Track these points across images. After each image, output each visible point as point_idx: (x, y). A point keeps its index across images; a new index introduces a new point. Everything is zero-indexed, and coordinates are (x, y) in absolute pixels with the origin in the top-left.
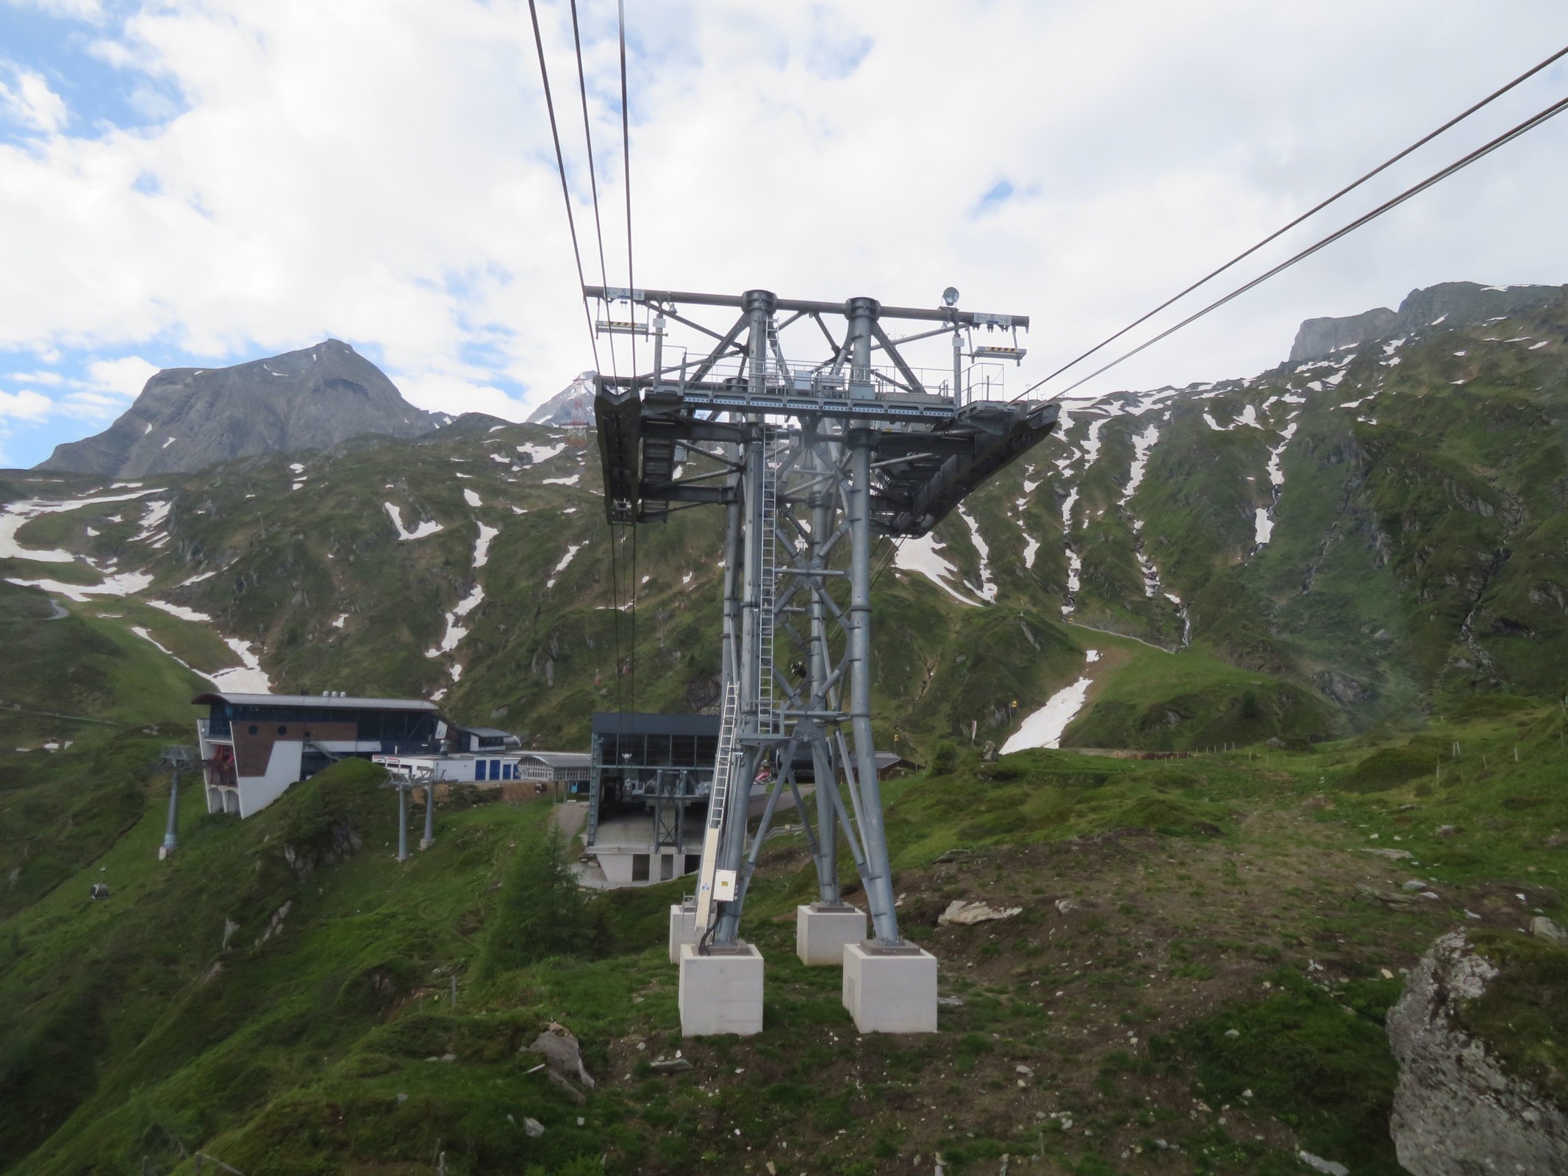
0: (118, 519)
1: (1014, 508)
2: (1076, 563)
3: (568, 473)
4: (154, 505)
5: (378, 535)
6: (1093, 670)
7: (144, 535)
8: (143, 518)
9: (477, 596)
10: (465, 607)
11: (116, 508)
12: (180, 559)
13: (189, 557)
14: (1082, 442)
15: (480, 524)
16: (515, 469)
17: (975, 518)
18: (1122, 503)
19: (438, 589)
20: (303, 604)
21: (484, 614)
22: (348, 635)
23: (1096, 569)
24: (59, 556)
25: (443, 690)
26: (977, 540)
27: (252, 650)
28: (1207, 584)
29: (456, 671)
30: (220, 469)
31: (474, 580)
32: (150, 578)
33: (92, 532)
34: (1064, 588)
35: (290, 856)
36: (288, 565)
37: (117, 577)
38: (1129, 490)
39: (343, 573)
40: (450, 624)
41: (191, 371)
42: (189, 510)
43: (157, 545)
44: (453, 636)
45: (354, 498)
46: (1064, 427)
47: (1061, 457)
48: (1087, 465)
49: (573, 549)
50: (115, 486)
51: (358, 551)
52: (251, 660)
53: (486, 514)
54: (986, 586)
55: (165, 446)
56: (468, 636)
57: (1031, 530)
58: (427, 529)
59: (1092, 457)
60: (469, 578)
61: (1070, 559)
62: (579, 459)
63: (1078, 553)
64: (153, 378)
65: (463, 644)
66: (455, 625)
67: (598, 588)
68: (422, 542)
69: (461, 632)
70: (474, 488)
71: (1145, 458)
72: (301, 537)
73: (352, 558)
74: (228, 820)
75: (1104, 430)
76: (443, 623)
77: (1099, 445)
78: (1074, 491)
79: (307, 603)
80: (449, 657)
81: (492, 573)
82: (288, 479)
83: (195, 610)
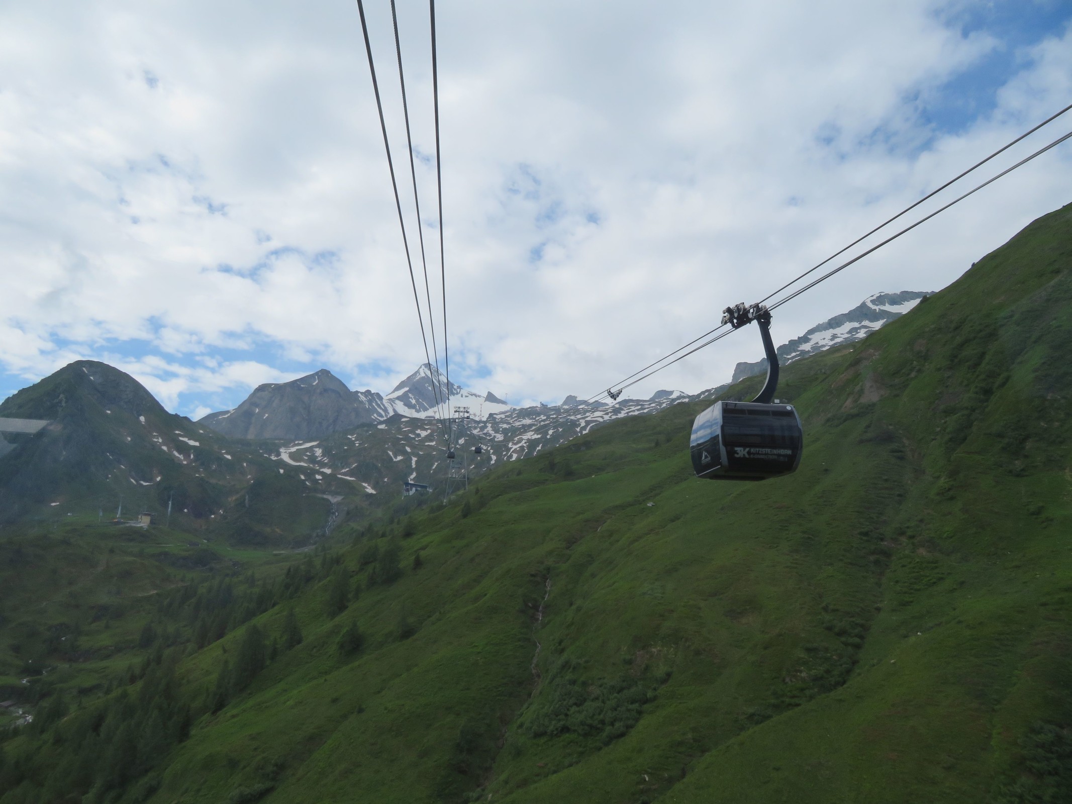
3: (432, 441)
5: (388, 459)
9: (415, 473)
10: (413, 476)
13: (339, 465)
16: (417, 439)
19: (405, 471)
22: (388, 483)
27: (368, 485)
35: (420, 498)
36: (370, 466)
39: (383, 468)
42: (329, 450)
49: (436, 464)
52: (370, 488)
53: (413, 454)
55: (265, 418)
58: (399, 458)
60: (412, 470)
62: (435, 436)
68: (399, 461)
70: (408, 447)
72: (371, 461)
73: (384, 465)
79: (377, 476)
81: (417, 469)
82: (353, 443)
83: (350, 477)
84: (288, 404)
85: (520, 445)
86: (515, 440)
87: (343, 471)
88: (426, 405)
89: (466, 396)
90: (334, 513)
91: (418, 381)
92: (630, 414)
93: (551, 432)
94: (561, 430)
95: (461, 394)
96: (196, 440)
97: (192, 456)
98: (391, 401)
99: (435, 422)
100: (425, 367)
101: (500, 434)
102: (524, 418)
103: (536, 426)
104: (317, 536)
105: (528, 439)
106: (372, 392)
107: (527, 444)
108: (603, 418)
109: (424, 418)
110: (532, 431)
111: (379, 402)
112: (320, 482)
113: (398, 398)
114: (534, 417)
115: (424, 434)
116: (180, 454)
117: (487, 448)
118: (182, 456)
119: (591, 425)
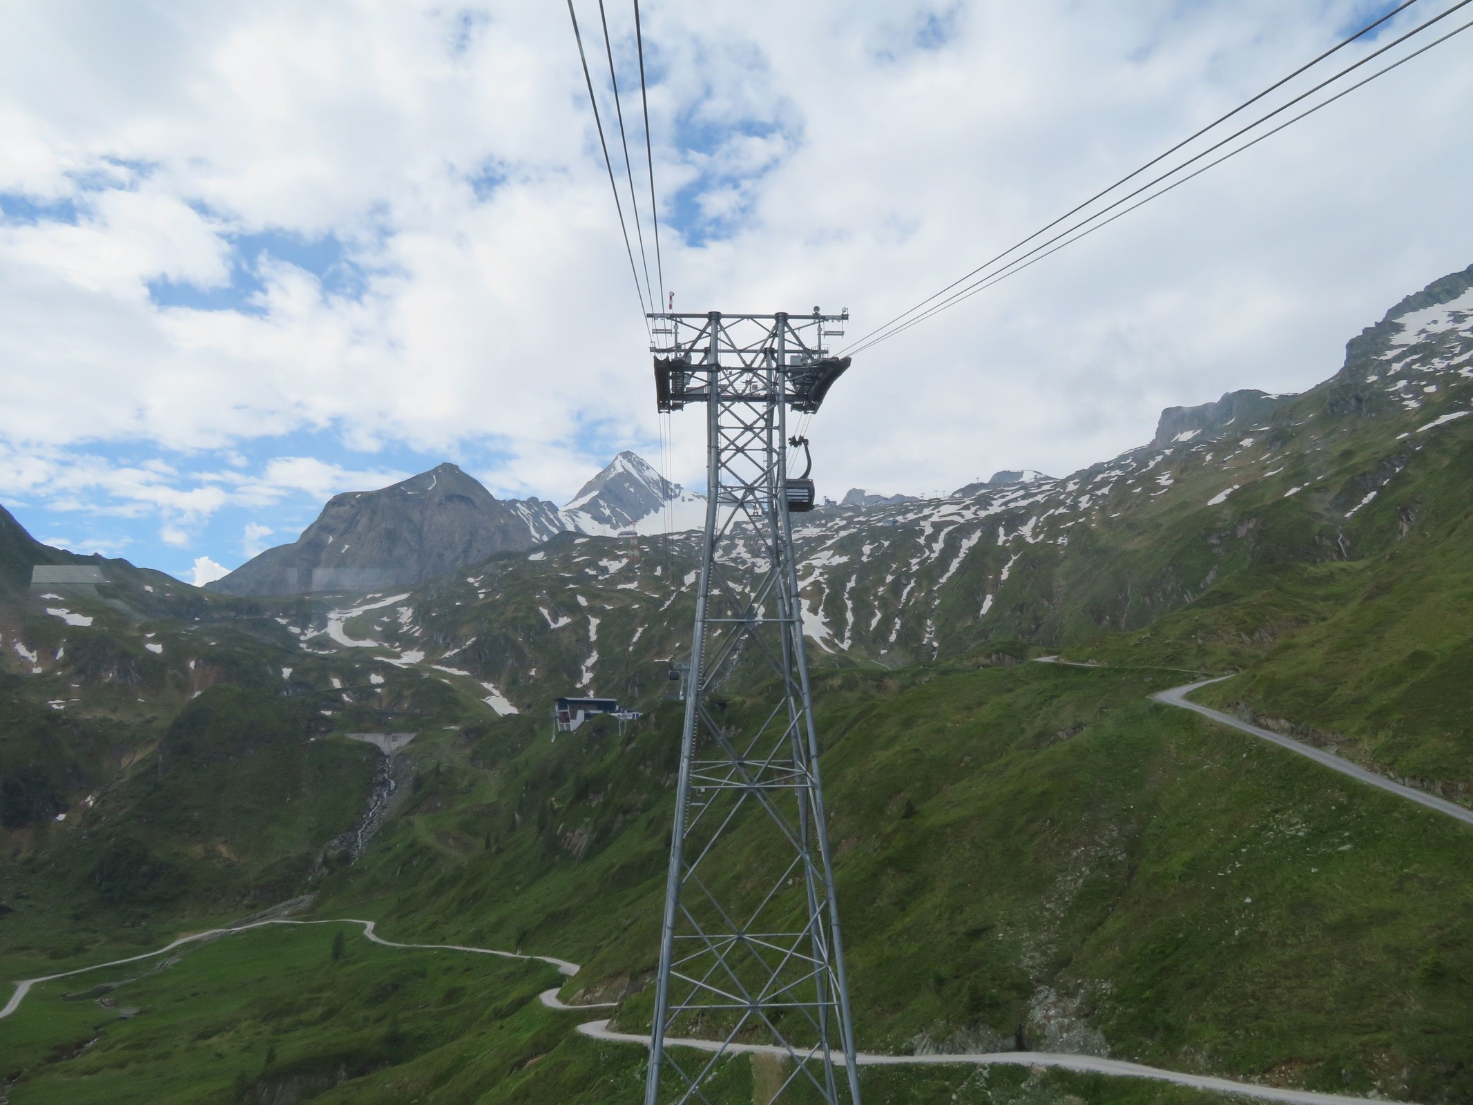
0: (385, 618)
1: (875, 595)
2: (898, 625)
3: (630, 580)
5: (540, 625)
7: (406, 628)
8: (399, 617)
9: (595, 656)
10: (590, 662)
11: (380, 612)
13: (441, 642)
14: (932, 545)
15: (589, 616)
16: (601, 578)
18: (936, 588)
19: (574, 655)
20: (513, 664)
21: (600, 665)
22: (538, 679)
24: (371, 643)
26: (849, 614)
27: (495, 687)
28: (952, 636)
29: (591, 694)
31: (592, 648)
32: (423, 653)
33: (376, 628)
34: (886, 640)
35: (594, 735)
36: (502, 645)
37: (406, 653)
38: (944, 579)
39: (529, 648)
40: (584, 671)
42: (425, 613)
43: (417, 634)
44: (587, 677)
45: (522, 606)
46: (926, 534)
47: (915, 557)
48: (930, 561)
49: (640, 630)
51: (533, 636)
52: (497, 692)
53: (593, 610)
54: (846, 641)
55: (343, 551)
56: (594, 676)
57: (880, 608)
58: (564, 621)
59: (935, 555)
60: (590, 647)
61: (896, 623)
62: (637, 571)
63: (901, 620)
64: (329, 502)
65: (592, 680)
66: (587, 671)
67: (654, 651)
68: (560, 628)
69: (590, 675)
70: (583, 595)
71: (963, 556)
72: (504, 630)
73: (531, 639)
74: (569, 732)
75: (949, 535)
76: (581, 671)
77: (941, 546)
78: (914, 580)
79: (515, 664)
80: (587, 687)
81: (600, 644)
82: (473, 591)
83: (459, 670)
84: (383, 525)
85: (811, 579)
86: (799, 571)
87: (447, 654)
88: (627, 516)
89: (690, 500)
90: (385, 783)
91: (613, 479)
92: (1012, 505)
93: (867, 549)
94: (886, 544)
95: (681, 495)
96: (85, 613)
97: (61, 653)
98: (572, 513)
99: (636, 542)
100: (624, 458)
101: (763, 558)
102: (804, 526)
103: (833, 538)
104: (325, 862)
105: (824, 566)
106: (540, 501)
107: (826, 576)
108: (963, 516)
109: (616, 537)
110: (828, 549)
111: (552, 516)
112: (379, 690)
113: (582, 508)
114: (823, 522)
115: (614, 566)
116: (31, 651)
117: (744, 589)
118: (35, 653)
119: (946, 530)
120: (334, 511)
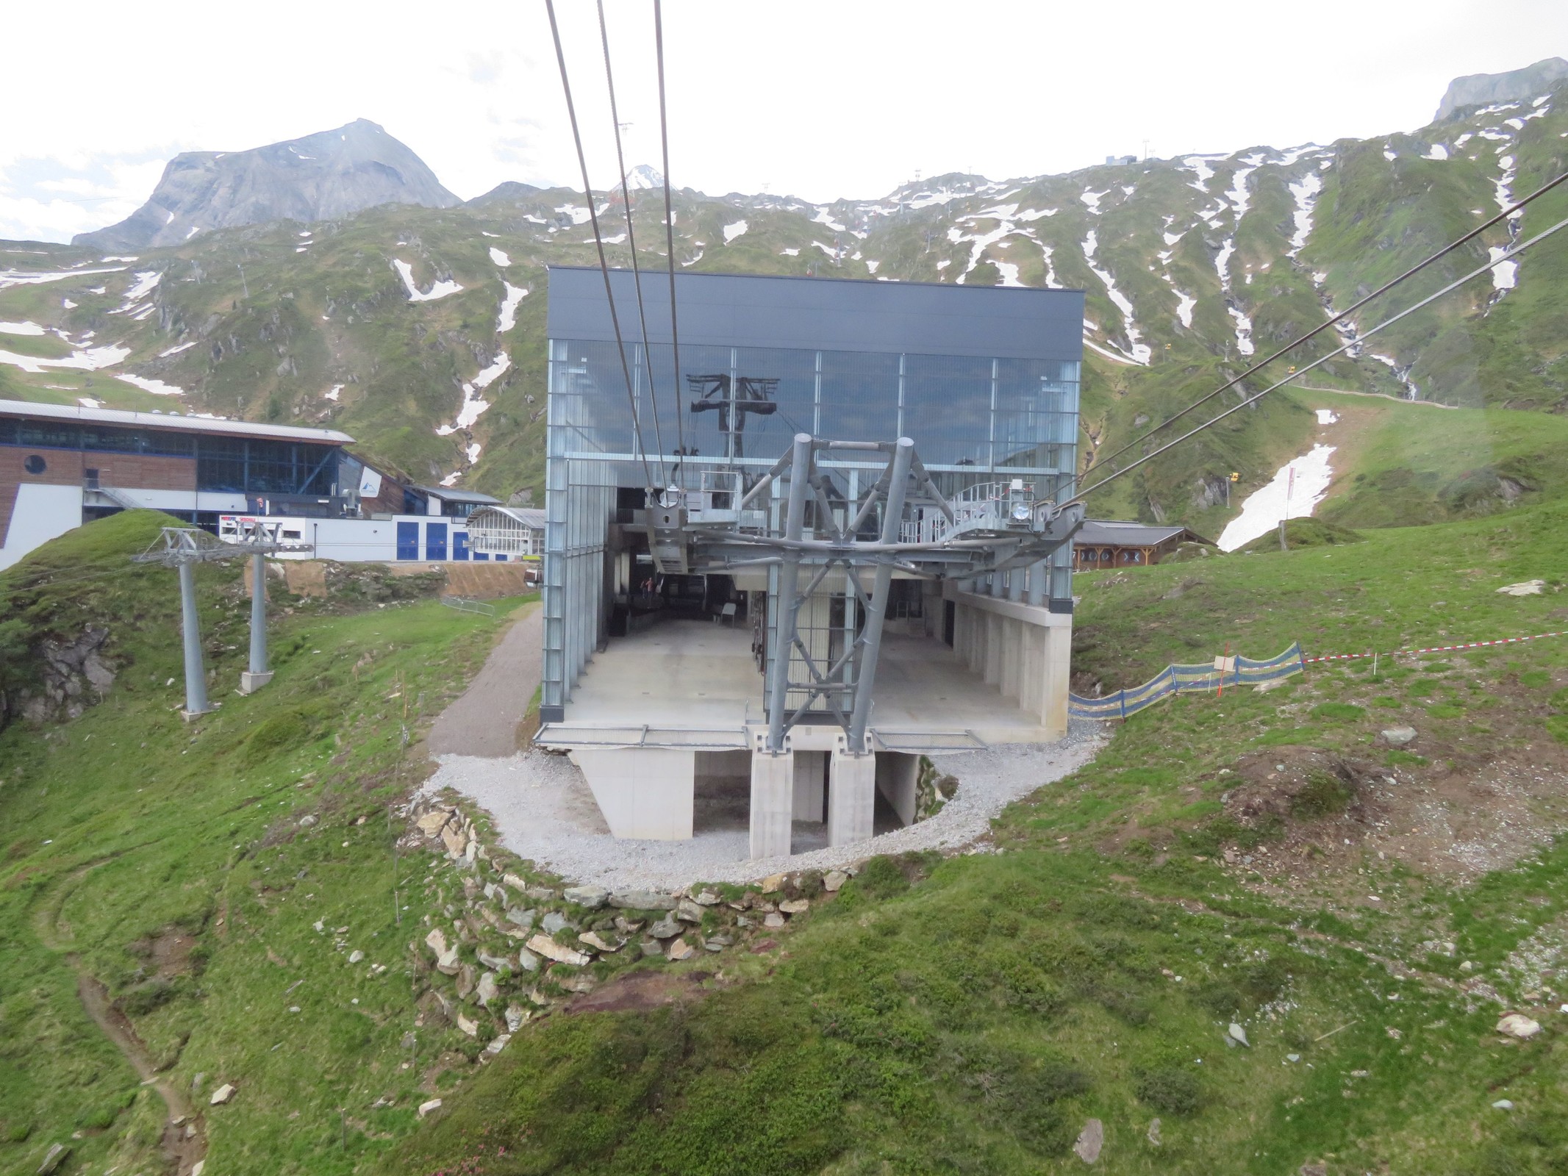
0: (101, 291)
1: (1157, 262)
2: (1244, 323)
3: (613, 232)
4: (142, 276)
5: (383, 294)
6: (1330, 435)
7: (128, 307)
8: (130, 290)
9: (502, 362)
10: (486, 377)
11: (99, 280)
12: (159, 331)
13: (169, 327)
14: (1226, 193)
15: (507, 284)
16: (552, 230)
17: (1110, 273)
18: (1291, 254)
19: (452, 354)
20: (290, 372)
21: (508, 383)
22: (343, 408)
23: (1276, 326)
24: (29, 329)
25: (455, 474)
26: (1116, 296)
28: (1435, 340)
29: (474, 452)
30: (218, 237)
31: (498, 346)
32: (127, 351)
33: (69, 304)
34: (1234, 351)
36: (274, 327)
37: (89, 351)
38: (1298, 240)
39: (340, 338)
40: (468, 396)
41: (212, 155)
42: (177, 277)
43: (141, 317)
44: (471, 411)
45: (357, 255)
46: (1202, 177)
47: (1203, 208)
48: (1238, 217)
50: (107, 260)
51: (358, 312)
53: (515, 274)
54: (1136, 348)
55: (188, 237)
56: (489, 410)
57: (1182, 285)
58: (443, 289)
59: (1242, 208)
60: (492, 345)
61: (1235, 318)
63: (1245, 311)
64: (172, 162)
65: (483, 420)
66: (474, 398)
68: (436, 304)
69: (482, 406)
70: (502, 247)
71: (1310, 207)
72: (291, 295)
73: (350, 319)
75: (1253, 178)
76: (458, 395)
77: (1248, 195)
78: (1227, 243)
79: (295, 372)
80: (466, 435)
81: (519, 338)
84: (253, 199)
93: (1090, 198)
115: (584, 216)
120: (178, 175)
